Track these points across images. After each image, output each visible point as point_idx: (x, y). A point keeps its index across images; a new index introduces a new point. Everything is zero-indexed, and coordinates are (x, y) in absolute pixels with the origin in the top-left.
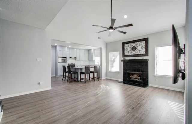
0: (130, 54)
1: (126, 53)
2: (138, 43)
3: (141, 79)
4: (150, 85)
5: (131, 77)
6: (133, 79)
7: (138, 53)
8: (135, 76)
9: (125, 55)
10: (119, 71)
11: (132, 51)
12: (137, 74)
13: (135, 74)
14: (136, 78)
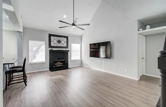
0: (56, 45)
1: (52, 44)
2: (62, 38)
3: (63, 65)
4: (69, 67)
5: (55, 64)
6: (58, 66)
7: (62, 46)
8: (59, 63)
9: (51, 46)
10: (45, 61)
11: (58, 43)
12: (59, 61)
13: (58, 62)
14: (60, 65)
